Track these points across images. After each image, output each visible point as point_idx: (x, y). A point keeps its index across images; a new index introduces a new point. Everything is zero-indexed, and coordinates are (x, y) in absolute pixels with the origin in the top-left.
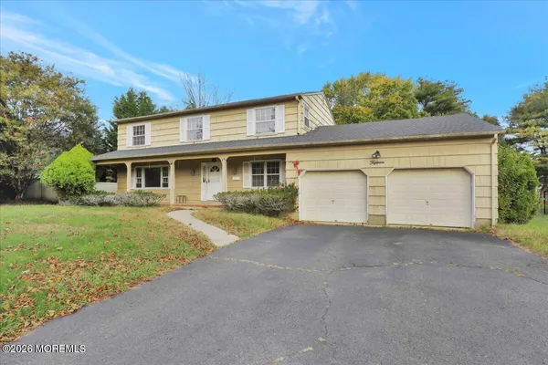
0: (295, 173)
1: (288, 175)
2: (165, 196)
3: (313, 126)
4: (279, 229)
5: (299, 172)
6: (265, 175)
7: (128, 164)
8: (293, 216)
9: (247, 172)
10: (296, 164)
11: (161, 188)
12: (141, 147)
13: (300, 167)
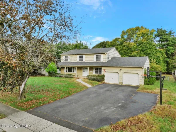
0: (104, 72)
1: (103, 72)
2: (74, 75)
4: (100, 85)
5: (105, 72)
6: (98, 71)
7: (65, 67)
8: (104, 81)
9: (94, 70)
10: (104, 70)
11: (72, 72)
12: (67, 62)
13: (105, 71)
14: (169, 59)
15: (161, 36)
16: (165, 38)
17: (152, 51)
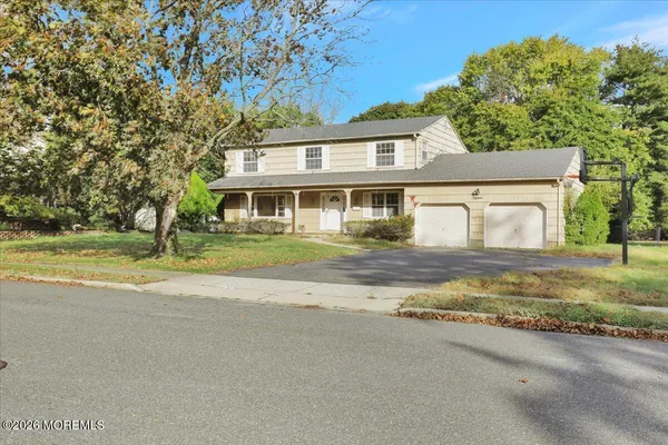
0: (412, 206)
1: (407, 207)
3: (431, 157)
5: (415, 204)
6: (385, 205)
7: (249, 194)
8: (410, 241)
9: (367, 202)
10: (413, 198)
11: (277, 217)
12: (253, 174)
13: (416, 200)
14: (662, 176)
15: (633, 77)
16: (647, 84)
17: (593, 138)
